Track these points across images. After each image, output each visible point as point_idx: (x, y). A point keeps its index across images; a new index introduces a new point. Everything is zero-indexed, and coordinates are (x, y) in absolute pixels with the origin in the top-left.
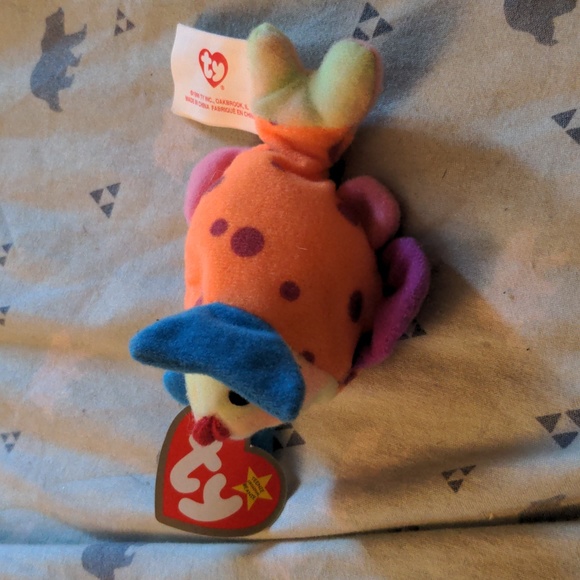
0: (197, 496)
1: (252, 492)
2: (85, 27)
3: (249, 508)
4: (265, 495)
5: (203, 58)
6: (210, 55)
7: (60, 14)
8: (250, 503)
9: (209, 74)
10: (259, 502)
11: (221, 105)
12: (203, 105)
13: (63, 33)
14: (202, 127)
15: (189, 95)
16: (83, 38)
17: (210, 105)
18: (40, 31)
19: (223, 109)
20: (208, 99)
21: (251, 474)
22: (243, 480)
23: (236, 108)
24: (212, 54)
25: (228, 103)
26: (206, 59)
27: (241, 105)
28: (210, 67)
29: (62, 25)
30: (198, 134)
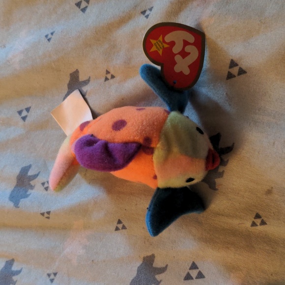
0: (186, 43)
1: (160, 44)
2: (90, 77)
3: (161, 35)
4: (153, 42)
7: (77, 72)
8: (161, 38)
10: (156, 38)
13: (79, 80)
16: (88, 83)
18: (67, 80)
21: (160, 52)
22: (164, 49)
29: (78, 77)
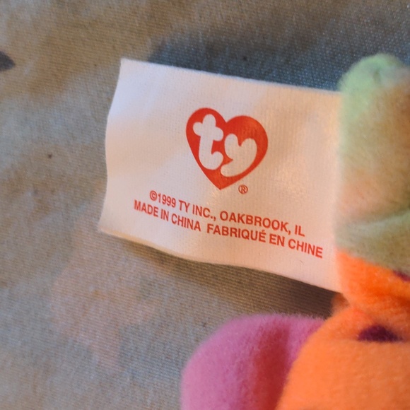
5: (198, 128)
6: (220, 122)
9: (212, 160)
11: (230, 224)
12: (185, 222)
14: (161, 258)
15: (146, 200)
17: (204, 222)
19: (234, 232)
20: (199, 211)
23: (270, 231)
24: (227, 118)
25: (250, 220)
26: (208, 131)
27: (283, 226)
28: (218, 146)
30: (151, 271)
